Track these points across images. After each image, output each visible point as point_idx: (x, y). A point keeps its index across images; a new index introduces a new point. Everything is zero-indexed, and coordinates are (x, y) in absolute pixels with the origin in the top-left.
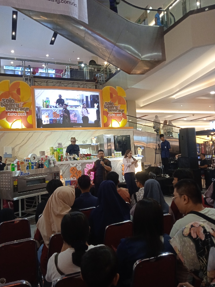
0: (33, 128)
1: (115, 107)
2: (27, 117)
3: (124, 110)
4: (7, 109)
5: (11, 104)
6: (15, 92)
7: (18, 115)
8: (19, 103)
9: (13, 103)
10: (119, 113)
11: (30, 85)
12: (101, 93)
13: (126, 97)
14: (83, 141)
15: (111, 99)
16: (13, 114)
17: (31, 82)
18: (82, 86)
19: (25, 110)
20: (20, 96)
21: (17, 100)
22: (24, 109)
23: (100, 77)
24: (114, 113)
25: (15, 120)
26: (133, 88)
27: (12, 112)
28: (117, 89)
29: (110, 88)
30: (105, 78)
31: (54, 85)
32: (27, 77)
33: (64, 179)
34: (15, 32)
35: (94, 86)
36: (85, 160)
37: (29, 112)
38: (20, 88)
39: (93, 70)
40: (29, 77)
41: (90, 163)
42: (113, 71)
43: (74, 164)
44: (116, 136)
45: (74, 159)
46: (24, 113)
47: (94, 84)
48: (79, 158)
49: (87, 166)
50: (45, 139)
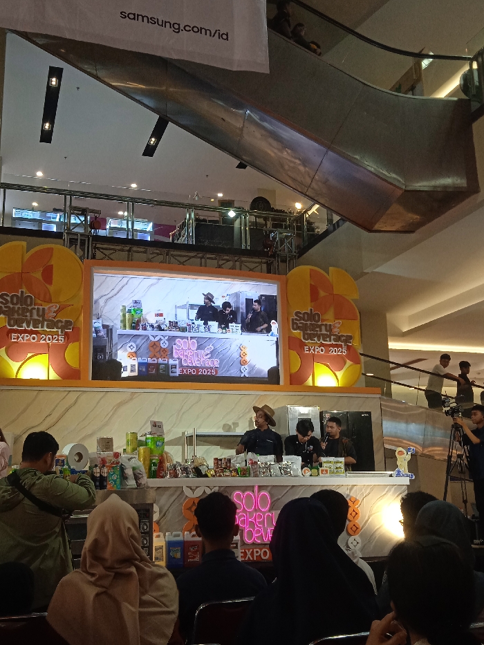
0: (79, 379)
1: (323, 328)
2: (65, 347)
3: (350, 338)
4: (12, 322)
5: (24, 309)
6: (38, 275)
7: (42, 342)
8: (46, 308)
9: (31, 305)
10: (337, 346)
11: (80, 258)
12: (284, 289)
13: (358, 298)
14: (224, 425)
15: (313, 303)
16: (27, 337)
17: (83, 250)
18: (231, 263)
19: (63, 328)
20: (51, 288)
21: (42, 298)
23: (282, 241)
24: (322, 345)
25: (29, 355)
26: (379, 273)
27: (25, 331)
28: (333, 274)
29: (311, 270)
30: (298, 247)
31: (149, 260)
32: (76, 234)
33: (165, 535)
34: (52, 123)
35: (264, 266)
36: (230, 478)
37: (71, 332)
38: (52, 265)
39: (262, 225)
40: (82, 235)
41: (244, 488)
42: (318, 228)
43: (197, 487)
44: (326, 412)
45: (198, 473)
46: (58, 336)
47: (264, 261)
48: (212, 472)
49: (235, 497)
50: (111, 413)
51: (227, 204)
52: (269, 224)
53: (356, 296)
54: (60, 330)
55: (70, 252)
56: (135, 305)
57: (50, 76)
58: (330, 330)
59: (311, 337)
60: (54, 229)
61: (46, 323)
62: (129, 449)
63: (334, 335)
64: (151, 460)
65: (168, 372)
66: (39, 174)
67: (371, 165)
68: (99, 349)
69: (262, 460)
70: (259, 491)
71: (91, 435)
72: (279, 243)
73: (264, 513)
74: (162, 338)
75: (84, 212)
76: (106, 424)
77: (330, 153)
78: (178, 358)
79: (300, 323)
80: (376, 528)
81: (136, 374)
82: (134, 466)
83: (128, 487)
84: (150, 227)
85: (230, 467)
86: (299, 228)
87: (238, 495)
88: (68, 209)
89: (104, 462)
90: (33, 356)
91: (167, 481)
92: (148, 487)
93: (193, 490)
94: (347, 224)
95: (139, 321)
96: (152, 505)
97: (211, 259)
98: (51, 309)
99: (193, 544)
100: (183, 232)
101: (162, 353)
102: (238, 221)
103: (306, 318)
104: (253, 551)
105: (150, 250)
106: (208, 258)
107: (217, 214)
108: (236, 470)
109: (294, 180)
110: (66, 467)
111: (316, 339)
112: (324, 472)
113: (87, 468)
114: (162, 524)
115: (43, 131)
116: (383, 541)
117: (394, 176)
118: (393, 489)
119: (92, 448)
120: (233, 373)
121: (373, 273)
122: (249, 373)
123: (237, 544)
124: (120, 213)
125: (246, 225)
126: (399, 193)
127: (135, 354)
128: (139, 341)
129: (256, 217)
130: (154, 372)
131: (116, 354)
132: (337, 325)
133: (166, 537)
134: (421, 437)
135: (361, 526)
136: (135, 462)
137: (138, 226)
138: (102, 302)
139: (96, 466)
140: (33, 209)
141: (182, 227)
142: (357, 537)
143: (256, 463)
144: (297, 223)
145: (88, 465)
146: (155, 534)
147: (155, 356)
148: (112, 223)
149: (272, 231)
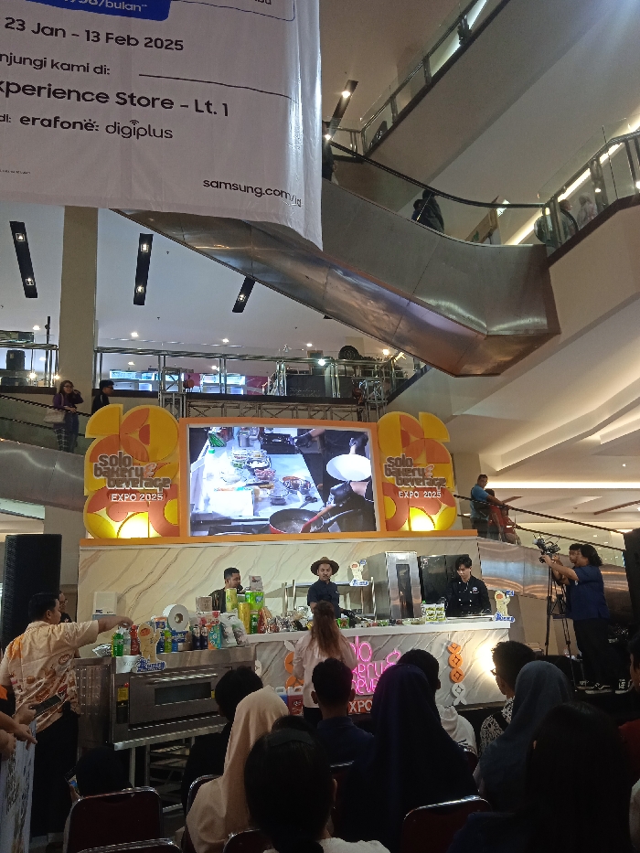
0: (179, 535)
4: (112, 483)
5: (122, 470)
6: (136, 436)
7: (141, 500)
8: (144, 467)
9: (129, 465)
10: (431, 489)
11: (176, 417)
12: (375, 436)
13: (450, 441)
15: (405, 449)
16: (127, 496)
17: (178, 409)
18: (322, 414)
19: (160, 486)
20: (148, 448)
21: (139, 458)
23: (371, 389)
24: (416, 489)
25: (130, 514)
27: (125, 491)
28: (422, 419)
29: (401, 417)
30: (387, 392)
31: (242, 415)
32: (171, 393)
34: (145, 285)
37: (169, 489)
38: (149, 426)
39: (350, 372)
40: (176, 394)
42: (406, 373)
44: (424, 557)
45: (298, 626)
46: (157, 493)
50: (211, 568)
51: (316, 354)
52: (359, 372)
53: (447, 440)
54: (158, 489)
55: (166, 411)
57: (141, 241)
58: (424, 475)
59: (404, 482)
60: (150, 389)
61: (144, 482)
63: (427, 479)
64: (251, 616)
66: (135, 335)
70: (360, 641)
71: (189, 594)
73: (366, 664)
75: (177, 372)
76: (205, 580)
79: (393, 469)
80: (479, 674)
82: (234, 624)
83: (229, 645)
84: (242, 381)
86: (387, 374)
88: (162, 369)
89: (203, 621)
90: (133, 515)
91: (267, 636)
92: (248, 644)
94: (434, 369)
96: (253, 662)
97: (303, 410)
98: (148, 468)
99: (297, 698)
103: (399, 464)
105: (243, 404)
106: (300, 410)
107: (307, 365)
109: (378, 329)
110: (167, 629)
111: (409, 483)
113: (187, 629)
115: (136, 294)
116: (487, 687)
118: (494, 633)
121: (462, 415)
124: (214, 368)
125: (335, 373)
126: (482, 338)
129: (345, 365)
132: (430, 469)
134: (521, 576)
135: (464, 672)
136: (235, 620)
137: (230, 381)
139: (196, 626)
140: (129, 370)
141: (274, 378)
142: (461, 684)
144: (385, 369)
145: (189, 626)
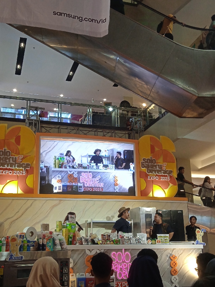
0: (33, 193)
1: (157, 166)
2: (26, 177)
3: (171, 172)
5: (5, 158)
6: (13, 141)
7: (14, 174)
8: (17, 157)
9: (9, 156)
10: (165, 176)
11: (34, 132)
12: (137, 147)
13: (175, 151)
14: (107, 218)
15: (152, 154)
16: (7, 172)
17: (36, 128)
18: (110, 134)
19: (25, 167)
20: (19, 147)
21: (15, 152)
22: (24, 165)
23: (136, 123)
24: (157, 175)
25: (8, 181)
26: (186, 139)
27: (6, 169)
28: (162, 139)
29: (151, 137)
30: (144, 126)
31: (69, 133)
32: (32, 120)
33: (76, 275)
34: (21, 65)
35: (127, 135)
36: (109, 245)
37: (29, 169)
38: (20, 136)
39: (125, 114)
40: (35, 120)
41: (117, 250)
42: (154, 116)
43: (93, 250)
44: (160, 210)
45: (93, 242)
46: (23, 171)
47: (127, 132)
48: (101, 242)
49: (112, 255)
50: (49, 211)
51: (108, 104)
52: (130, 114)
53: (174, 151)
54: (23, 168)
55: (30, 129)
56: (61, 155)
57: (21, 42)
58: (161, 168)
59: (151, 171)
60: (22, 117)
61: (16, 165)
62: (58, 230)
63: (163, 170)
64: (69, 236)
65: (78, 190)
66: (15, 90)
67: (181, 84)
68: (43, 178)
69: (126, 235)
70: (125, 252)
71: (38, 223)
72: (134, 124)
73: (127, 263)
74: (75, 172)
75: (36, 109)
76: (46, 217)
77: (159, 78)
78: (83, 183)
79: (146, 164)
80: (186, 272)
81: (61, 191)
82: (60, 238)
83: (57, 250)
84: (69, 116)
85: (110, 239)
86: (145, 116)
87: (114, 254)
88: (28, 107)
89: (44, 236)
90: (10, 182)
91: (77, 246)
92: (67, 250)
93: (91, 251)
94: (169, 114)
95: (63, 164)
96: (69, 259)
97: (100, 132)
98: (19, 158)
99: (90, 279)
100: (86, 119)
101: (74, 180)
102: (114, 113)
103: (148, 162)
104: (122, 283)
105: (69, 127)
106: (99, 132)
107: (103, 109)
108: (113, 241)
109: (141, 92)
110: (25, 239)
111: (154, 172)
112: (159, 242)
113: (36, 240)
114: (75, 269)
115: (16, 69)
116: (190, 278)
117: (192, 89)
118: (195, 251)
119: (39, 229)
120: (111, 190)
121: (182, 138)
122: (119, 190)
123: (113, 280)
124: (55, 109)
125: (118, 115)
126: (195, 98)
127: (61, 181)
128: (63, 174)
129: (123, 110)
130: (70, 190)
131: (51, 181)
132: (165, 165)
133: (77, 276)
134: (209, 223)
135: (178, 270)
136: (60, 237)
137: (64, 116)
138: (44, 154)
139: (40, 238)
140: (11, 108)
141: (86, 116)
142: (176, 276)
143: (123, 237)
144: (144, 113)
145: (36, 238)
146: (71, 275)
147: (71, 182)
148: (51, 114)
149: (131, 118)
